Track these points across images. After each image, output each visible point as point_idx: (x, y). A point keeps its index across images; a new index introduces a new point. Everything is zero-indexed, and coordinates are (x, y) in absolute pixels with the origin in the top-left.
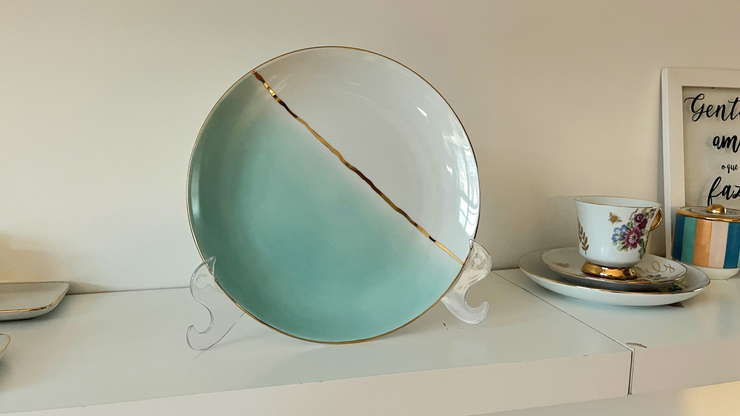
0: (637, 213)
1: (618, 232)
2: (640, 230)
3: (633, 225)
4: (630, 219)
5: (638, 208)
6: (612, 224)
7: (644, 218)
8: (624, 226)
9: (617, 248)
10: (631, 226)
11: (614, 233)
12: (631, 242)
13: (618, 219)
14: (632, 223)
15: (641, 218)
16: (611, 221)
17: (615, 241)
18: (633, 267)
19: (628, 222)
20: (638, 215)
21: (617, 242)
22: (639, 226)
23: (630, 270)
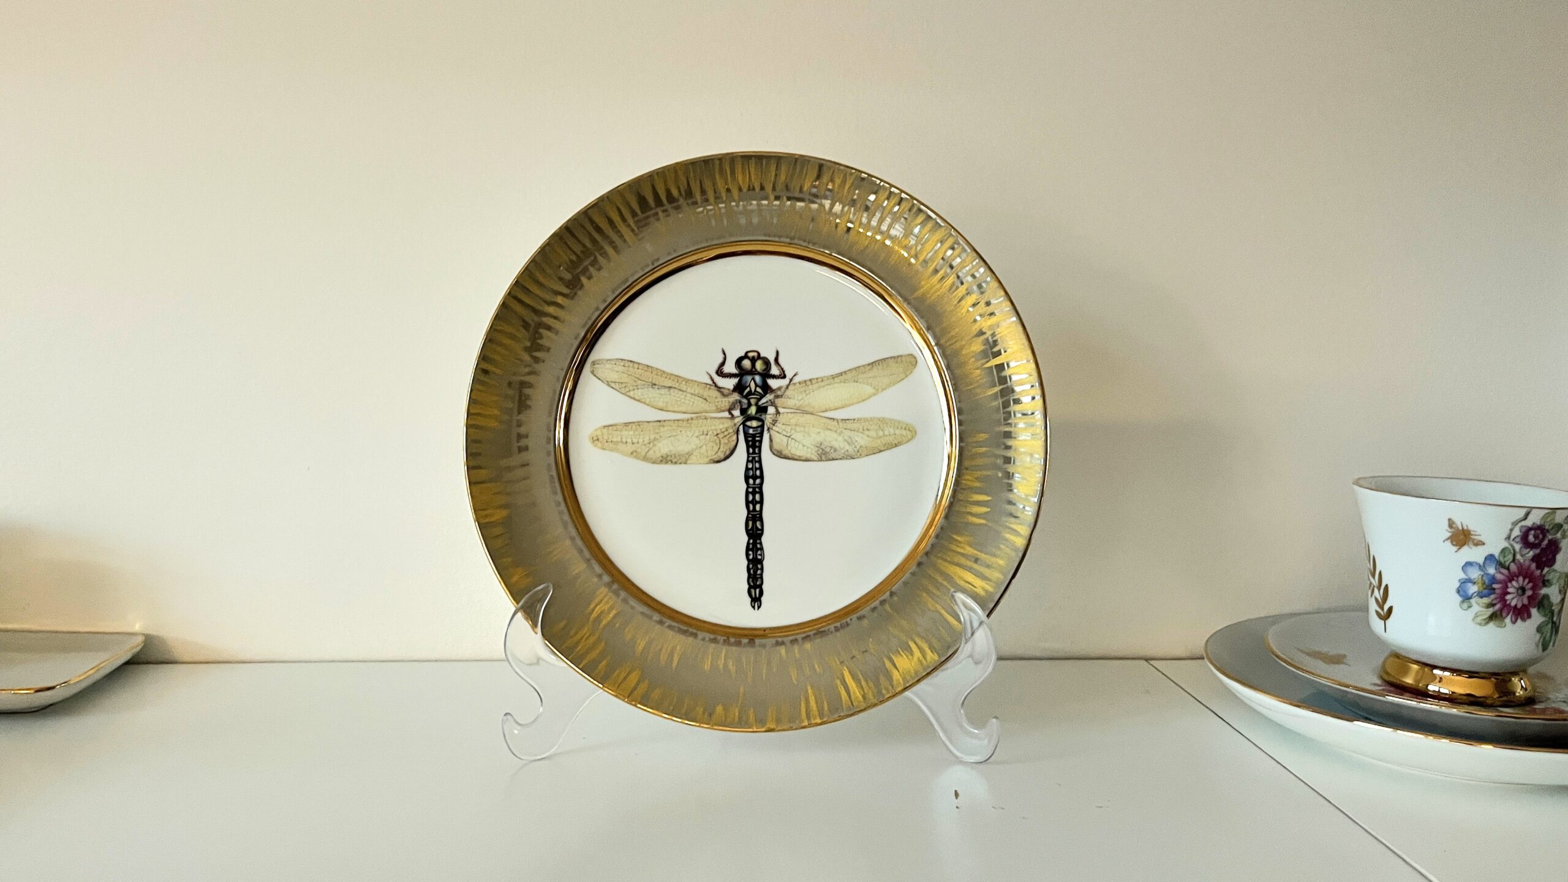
0: (1528, 523)
1: (1475, 574)
2: (1539, 572)
3: (1518, 557)
4: (1508, 538)
5: (1529, 509)
6: (1456, 552)
7: (1550, 537)
8: (1490, 558)
9: (1473, 620)
10: (1510, 557)
11: (1463, 576)
12: (1513, 604)
13: (1473, 537)
14: (1514, 550)
15: (1541, 536)
16: (1452, 542)
17: (1466, 598)
18: (1525, 671)
19: (1503, 547)
20: (1530, 529)
21: (1473, 601)
22: (1534, 559)
23: (1515, 680)
